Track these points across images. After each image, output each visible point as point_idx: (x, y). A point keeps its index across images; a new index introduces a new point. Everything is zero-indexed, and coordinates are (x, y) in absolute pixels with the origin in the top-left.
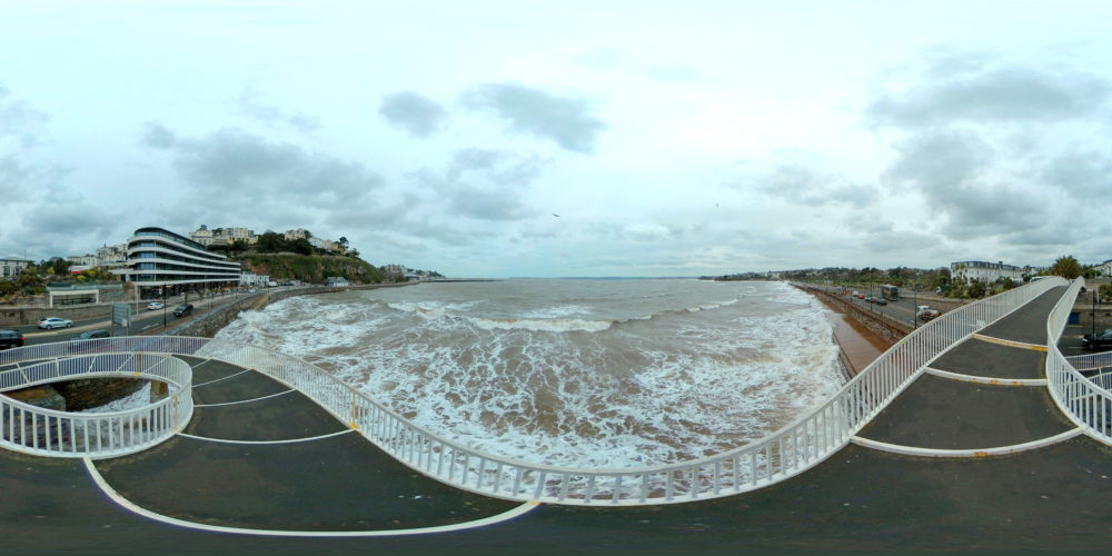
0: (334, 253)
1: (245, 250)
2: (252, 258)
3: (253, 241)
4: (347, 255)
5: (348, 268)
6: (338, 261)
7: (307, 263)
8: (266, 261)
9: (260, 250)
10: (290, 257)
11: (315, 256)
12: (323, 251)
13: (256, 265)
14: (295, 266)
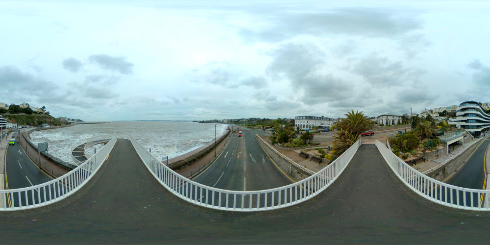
0: (40, 113)
1: (5, 113)
2: (9, 116)
3: (7, 108)
4: (46, 114)
5: (47, 119)
6: (43, 117)
7: (31, 118)
8: (15, 117)
9: (11, 113)
10: (24, 115)
11: (33, 115)
12: (36, 113)
13: (10, 119)
14: (26, 119)
